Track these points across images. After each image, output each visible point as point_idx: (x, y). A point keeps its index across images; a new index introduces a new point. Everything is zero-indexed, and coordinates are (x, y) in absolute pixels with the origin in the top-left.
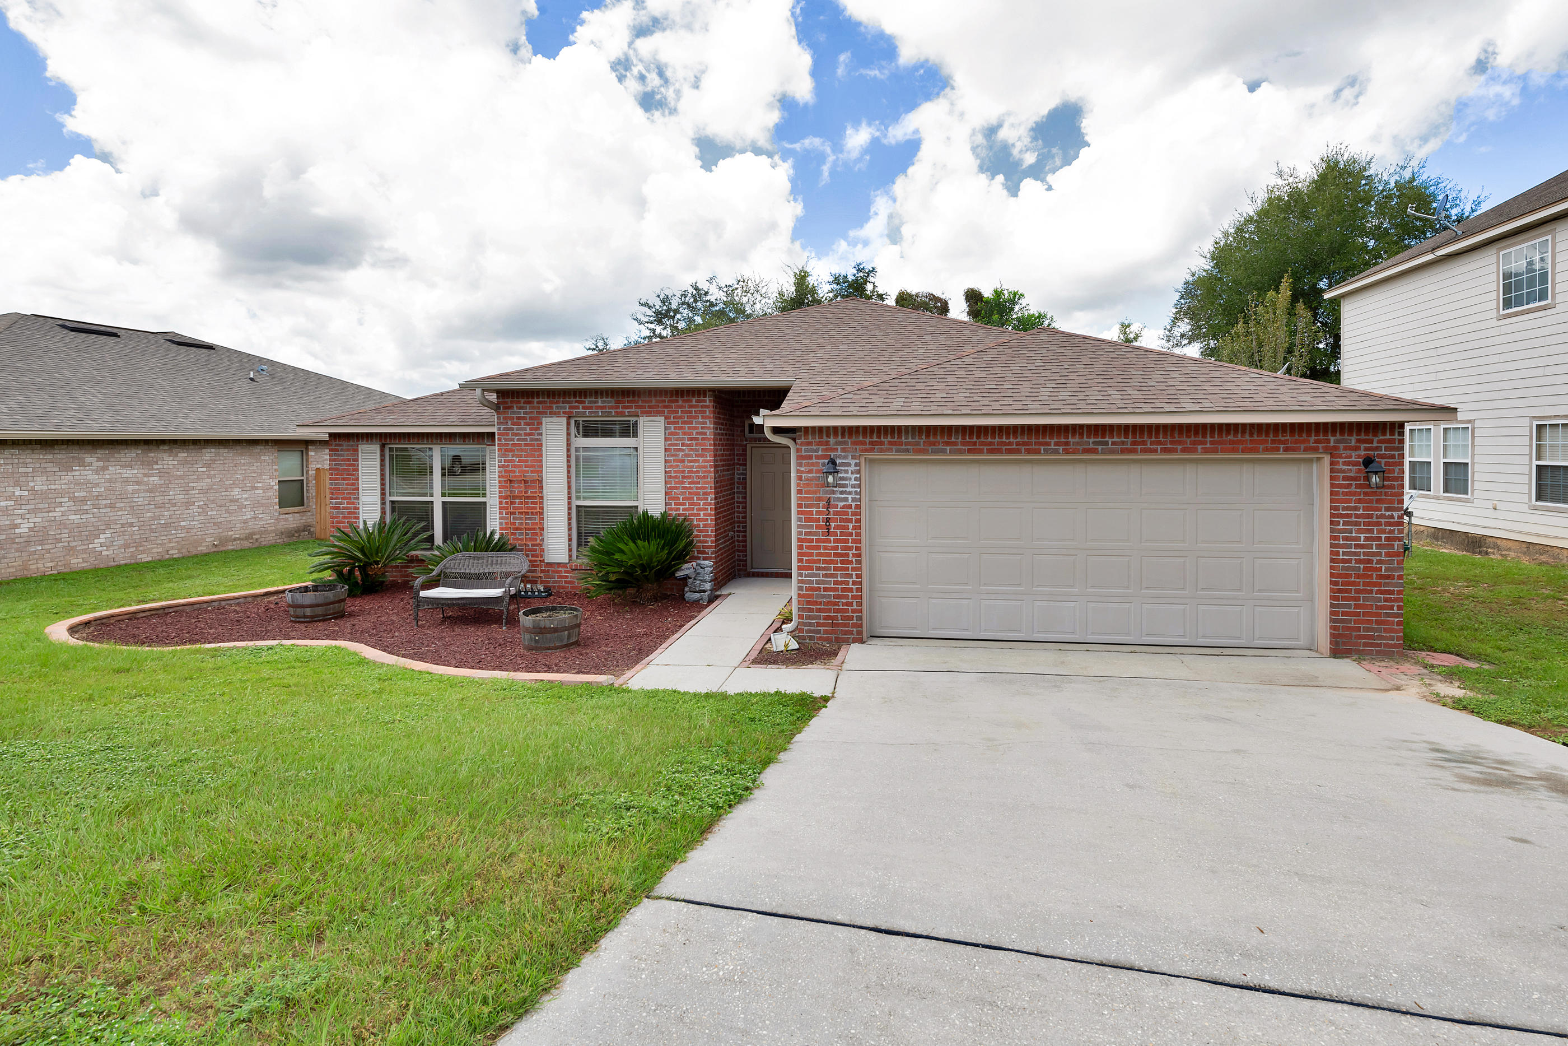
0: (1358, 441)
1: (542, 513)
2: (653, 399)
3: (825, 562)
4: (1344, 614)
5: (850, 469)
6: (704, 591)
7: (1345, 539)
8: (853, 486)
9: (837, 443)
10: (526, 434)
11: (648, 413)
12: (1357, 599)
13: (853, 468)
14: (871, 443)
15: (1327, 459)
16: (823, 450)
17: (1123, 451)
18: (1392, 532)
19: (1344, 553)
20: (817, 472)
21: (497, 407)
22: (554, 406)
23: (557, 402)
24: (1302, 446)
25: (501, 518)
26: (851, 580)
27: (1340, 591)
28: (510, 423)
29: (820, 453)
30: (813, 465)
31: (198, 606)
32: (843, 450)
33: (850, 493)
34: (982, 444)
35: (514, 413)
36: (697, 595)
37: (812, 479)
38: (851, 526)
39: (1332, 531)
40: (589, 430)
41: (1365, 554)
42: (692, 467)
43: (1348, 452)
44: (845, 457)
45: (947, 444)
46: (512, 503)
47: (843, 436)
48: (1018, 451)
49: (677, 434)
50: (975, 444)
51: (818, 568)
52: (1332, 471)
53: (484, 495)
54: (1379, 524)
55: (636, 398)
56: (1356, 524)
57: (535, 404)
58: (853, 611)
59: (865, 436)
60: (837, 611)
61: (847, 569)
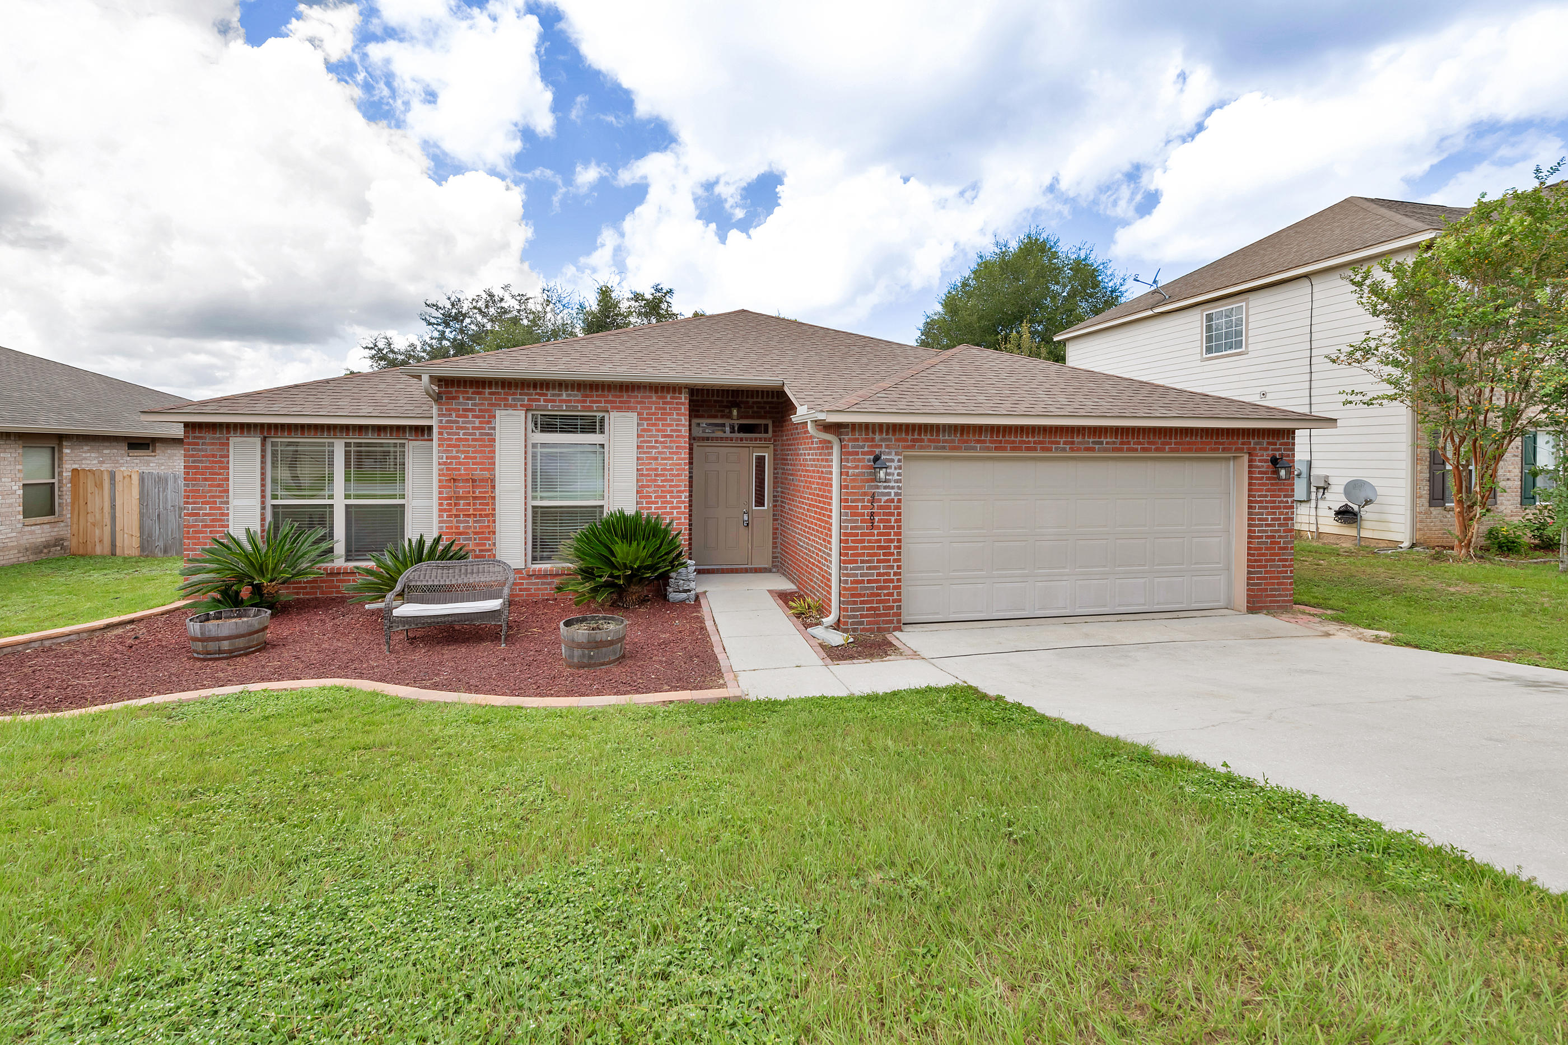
0: (1269, 443)
1: (493, 515)
2: (625, 394)
3: (869, 555)
4: (1258, 578)
5: (893, 465)
6: (689, 590)
7: (1260, 520)
8: (897, 481)
9: (882, 440)
10: (474, 428)
11: (619, 409)
12: (1266, 566)
13: (896, 464)
14: (913, 440)
15: (1246, 457)
16: (869, 447)
17: (1114, 450)
18: (1287, 513)
19: (1259, 531)
20: (863, 467)
21: (438, 398)
22: (510, 398)
23: (514, 394)
24: (1234, 447)
25: (440, 522)
26: (892, 572)
27: (1256, 561)
28: (454, 415)
29: (866, 449)
30: (859, 460)
32: (887, 447)
33: (893, 488)
34: (1007, 442)
35: (459, 404)
36: (684, 595)
37: (858, 475)
38: (893, 519)
39: (1249, 514)
40: (548, 425)
41: (1271, 531)
42: (666, 464)
43: (1262, 452)
44: (889, 454)
45: (978, 442)
46: (456, 504)
47: (887, 433)
48: (1035, 449)
49: (650, 431)
50: (1000, 442)
51: (862, 562)
52: (1250, 466)
53: (403, 497)
54: (1279, 508)
55: (606, 393)
56: (1266, 508)
57: (487, 395)
58: (894, 601)
59: (907, 433)
60: (879, 602)
61: (889, 561)
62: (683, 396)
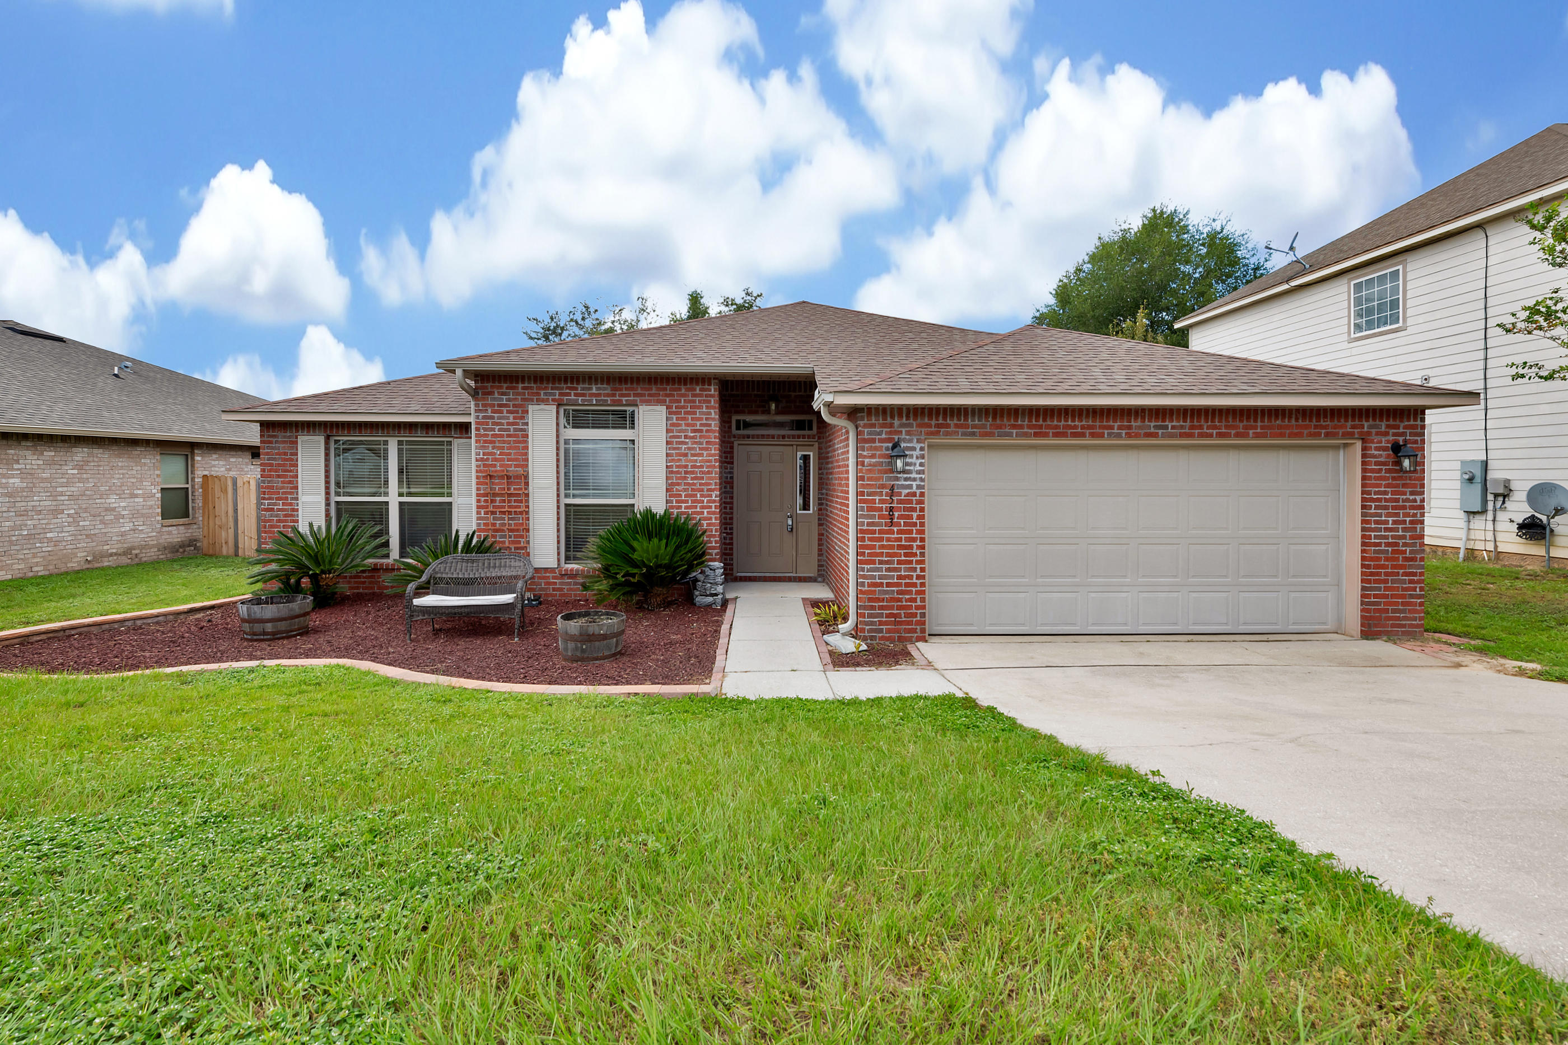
0: (1388, 426)
1: (527, 513)
2: (654, 387)
3: (888, 555)
5: (915, 454)
6: (716, 595)
7: (1376, 522)
8: (919, 472)
9: (902, 425)
10: (508, 424)
11: (648, 402)
12: (1386, 581)
13: (918, 452)
14: (938, 426)
15: (1359, 445)
16: (886, 433)
17: (1182, 435)
18: (1415, 515)
19: (1376, 537)
20: (880, 456)
21: (474, 394)
22: (542, 392)
23: (546, 388)
24: (1341, 431)
25: (478, 519)
26: (914, 574)
27: (1373, 574)
28: (490, 410)
29: (884, 436)
30: (876, 449)
31: (107, 626)
32: (908, 433)
33: (915, 480)
34: (1048, 427)
35: (495, 399)
36: (710, 599)
37: (874, 465)
38: (915, 515)
39: (1363, 515)
40: (579, 420)
41: (1393, 537)
42: (696, 461)
43: (1379, 438)
44: (910, 441)
45: (1014, 427)
46: (492, 501)
47: (908, 418)
48: (1082, 435)
49: (679, 425)
50: (1041, 427)
51: (881, 562)
52: (1364, 456)
53: (450, 495)
54: (1404, 508)
55: (635, 386)
56: (1386, 508)
57: (520, 390)
58: (917, 608)
59: (930, 418)
60: (899, 608)
61: (911, 562)
62: (712, 388)
